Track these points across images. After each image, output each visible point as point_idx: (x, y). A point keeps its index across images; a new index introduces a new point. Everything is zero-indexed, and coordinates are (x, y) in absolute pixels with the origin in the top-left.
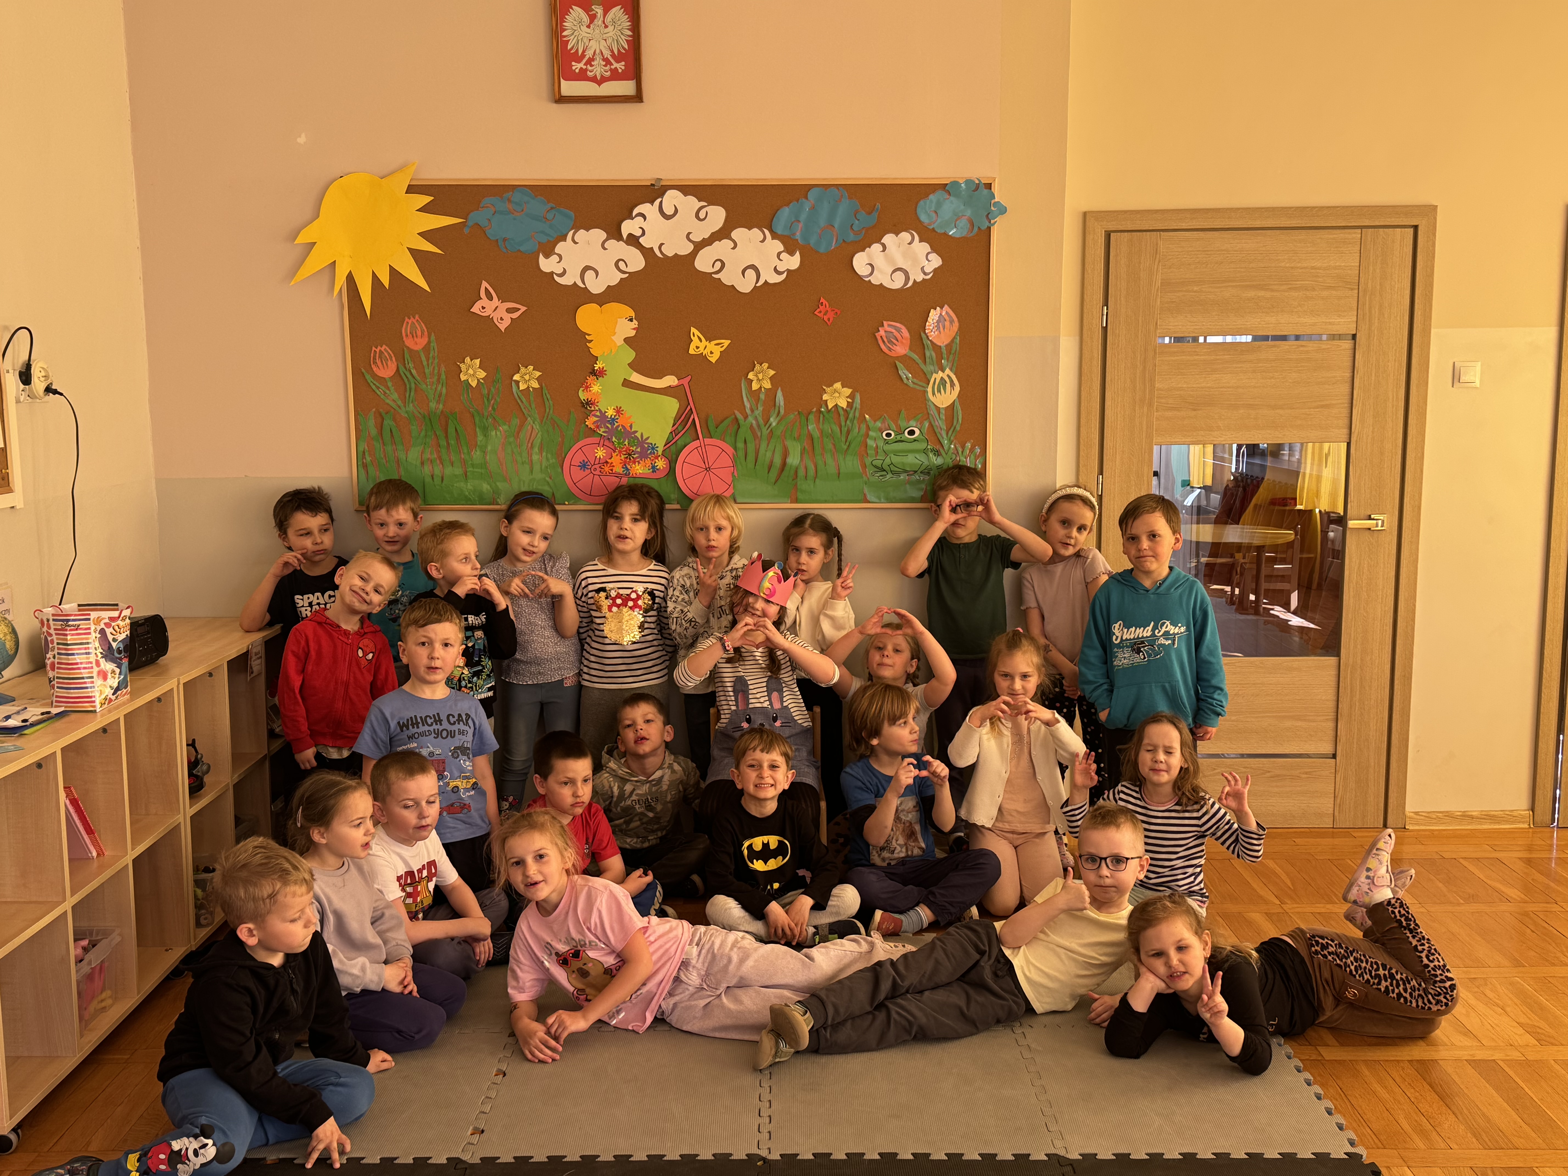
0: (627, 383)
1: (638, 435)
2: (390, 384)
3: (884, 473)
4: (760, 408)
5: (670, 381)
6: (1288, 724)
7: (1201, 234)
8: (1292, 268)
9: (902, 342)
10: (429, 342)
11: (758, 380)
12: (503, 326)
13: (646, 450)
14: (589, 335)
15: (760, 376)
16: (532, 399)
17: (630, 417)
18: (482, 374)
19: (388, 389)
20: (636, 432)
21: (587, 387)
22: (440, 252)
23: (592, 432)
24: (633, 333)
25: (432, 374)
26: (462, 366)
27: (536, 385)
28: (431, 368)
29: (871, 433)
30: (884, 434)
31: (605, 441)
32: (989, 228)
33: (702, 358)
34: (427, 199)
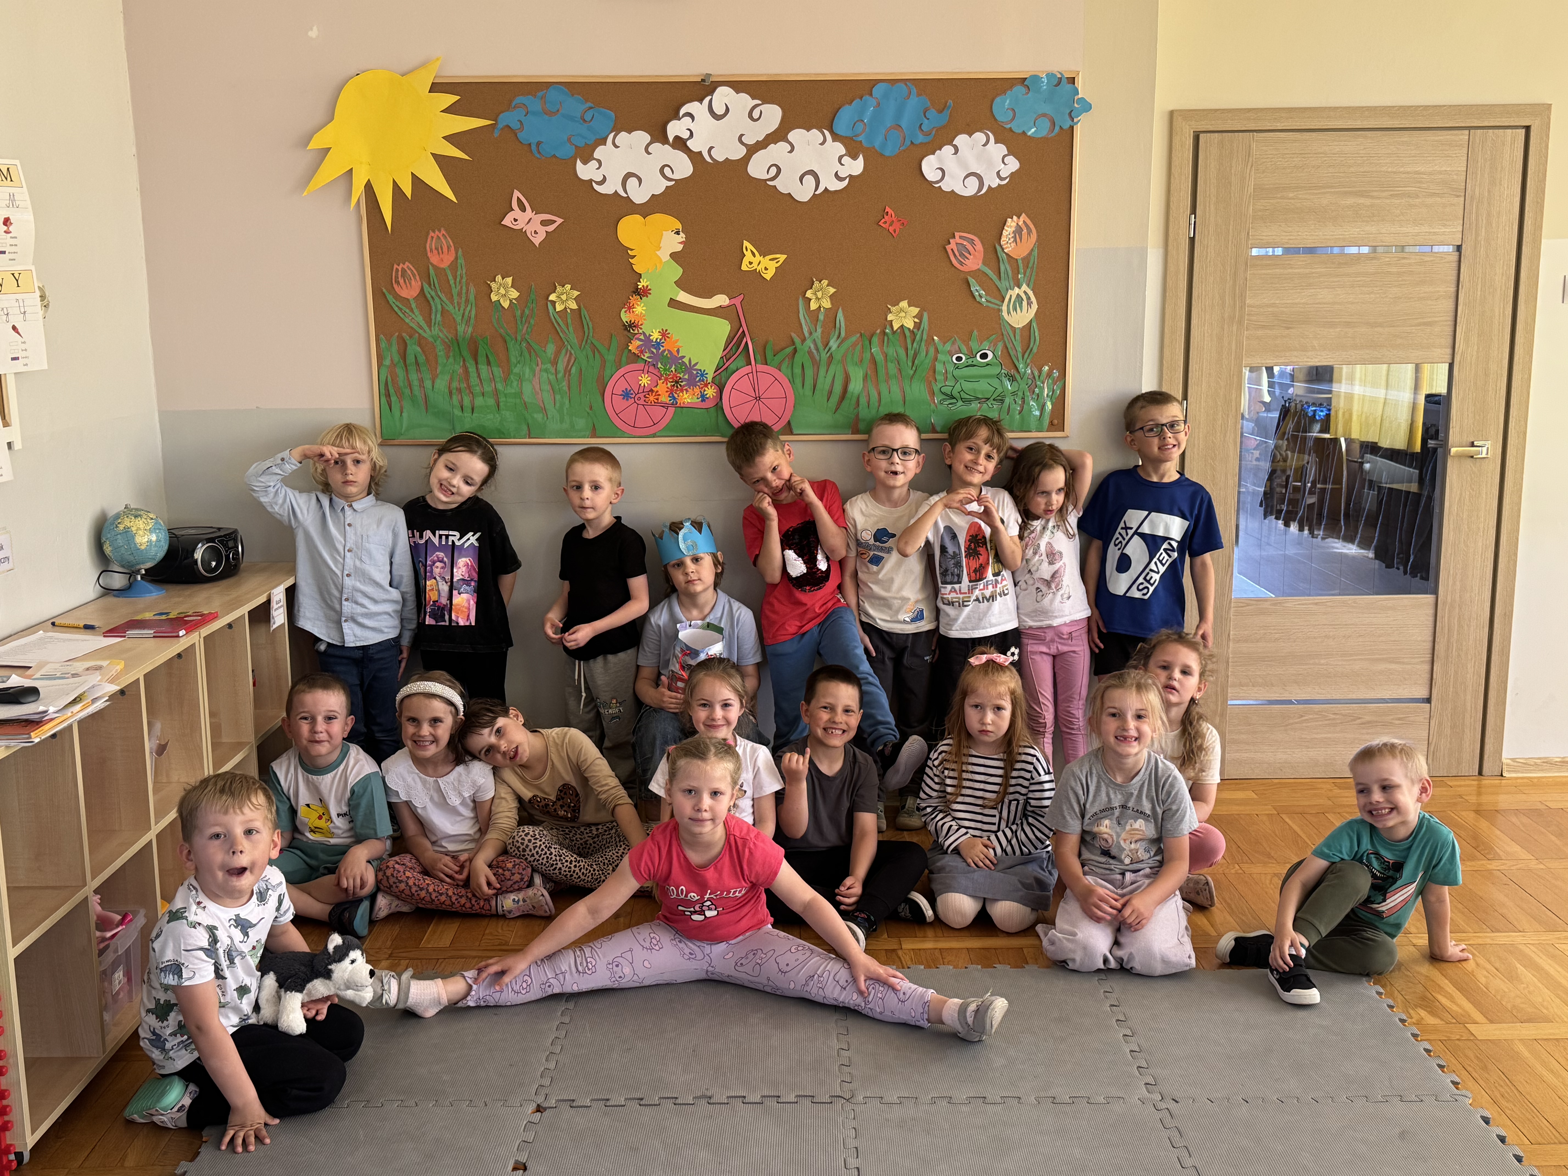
0: (674, 303)
1: (686, 360)
2: (414, 306)
3: (954, 401)
4: (819, 330)
5: (721, 300)
6: (1382, 666)
7: (1297, 135)
8: (1395, 173)
9: (974, 255)
10: (456, 258)
11: (818, 299)
12: (537, 240)
13: (695, 378)
14: (632, 250)
15: (819, 294)
16: (569, 321)
17: (677, 340)
18: (514, 294)
19: (412, 310)
20: (684, 357)
21: (630, 308)
22: (467, 157)
23: (635, 358)
24: (680, 247)
25: (460, 294)
26: (493, 285)
27: (574, 306)
28: (458, 288)
29: (940, 357)
30: (954, 358)
31: (650, 367)
32: (1072, 128)
33: (756, 275)
34: (454, 98)
